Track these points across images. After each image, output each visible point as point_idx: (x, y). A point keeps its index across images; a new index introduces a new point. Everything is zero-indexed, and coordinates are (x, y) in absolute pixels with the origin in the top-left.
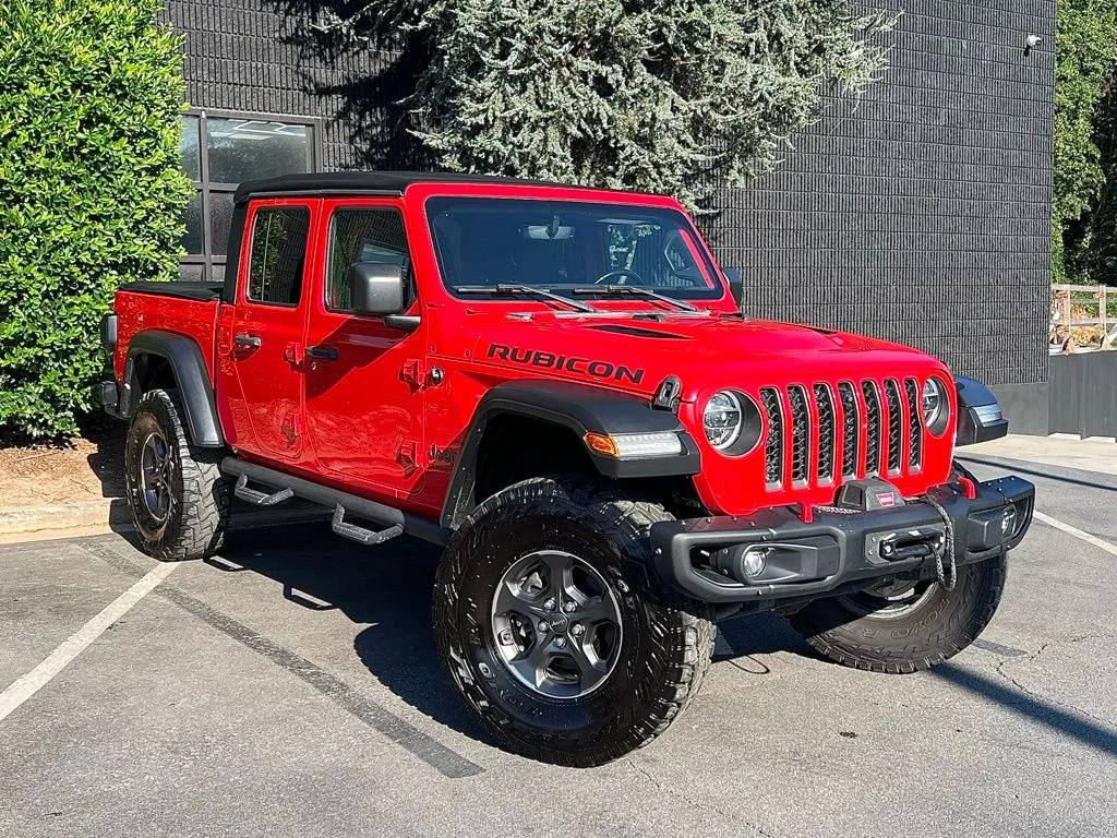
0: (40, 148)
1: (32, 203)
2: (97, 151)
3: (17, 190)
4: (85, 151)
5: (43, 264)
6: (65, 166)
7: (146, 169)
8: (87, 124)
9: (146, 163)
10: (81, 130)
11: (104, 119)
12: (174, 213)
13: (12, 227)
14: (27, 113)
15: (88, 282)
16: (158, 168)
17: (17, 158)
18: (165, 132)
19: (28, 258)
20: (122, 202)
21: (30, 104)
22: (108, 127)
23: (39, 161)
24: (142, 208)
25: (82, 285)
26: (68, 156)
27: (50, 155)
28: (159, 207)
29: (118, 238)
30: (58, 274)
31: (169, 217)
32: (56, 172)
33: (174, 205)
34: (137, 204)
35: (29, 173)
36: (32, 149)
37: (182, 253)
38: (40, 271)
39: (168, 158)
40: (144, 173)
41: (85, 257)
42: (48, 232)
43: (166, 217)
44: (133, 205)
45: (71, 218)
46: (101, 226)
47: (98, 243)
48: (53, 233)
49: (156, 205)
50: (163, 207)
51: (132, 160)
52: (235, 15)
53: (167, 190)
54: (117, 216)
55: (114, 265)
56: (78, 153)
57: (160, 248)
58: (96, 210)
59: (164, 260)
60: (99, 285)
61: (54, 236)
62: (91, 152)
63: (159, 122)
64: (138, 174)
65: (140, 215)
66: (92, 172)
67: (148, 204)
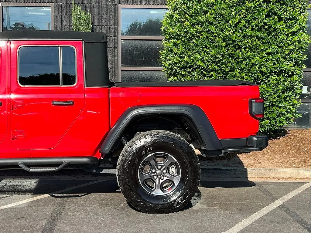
0: (249, 27)
1: (245, 48)
2: (271, 27)
3: (239, 44)
4: (266, 27)
5: (247, 72)
6: (258, 34)
7: (290, 33)
8: (268, 16)
9: (291, 31)
10: (265, 19)
11: (275, 14)
12: (302, 51)
13: (237, 58)
14: (245, 13)
15: (265, 80)
16: (296, 32)
17: (240, 31)
18: (300, 17)
19: (242, 70)
20: (280, 47)
21: (246, 10)
22: (276, 17)
23: (249, 32)
24: (288, 49)
25: (262, 81)
26: (260, 29)
27: (253, 29)
28: (295, 49)
29: (278, 62)
31: (300, 52)
32: (254, 36)
33: (302, 48)
34: (286, 47)
35: (244, 36)
36: (246, 27)
37: (304, 67)
38: (246, 75)
39: (300, 28)
40: (290, 35)
41: (264, 69)
42: (250, 60)
43: (298, 53)
44: (284, 48)
45: (259, 54)
46: (271, 57)
47: (269, 63)
48: (252, 60)
49: (294, 48)
50: (297, 48)
51: (285, 30)
54: (278, 53)
55: (275, 73)
56: (264, 28)
57: (295, 65)
58: (270, 50)
59: (296, 70)
60: (269, 81)
61: (253, 61)
62: (269, 27)
63: (297, 13)
64: (287, 35)
65: (287, 52)
66: (269, 35)
67: (291, 47)
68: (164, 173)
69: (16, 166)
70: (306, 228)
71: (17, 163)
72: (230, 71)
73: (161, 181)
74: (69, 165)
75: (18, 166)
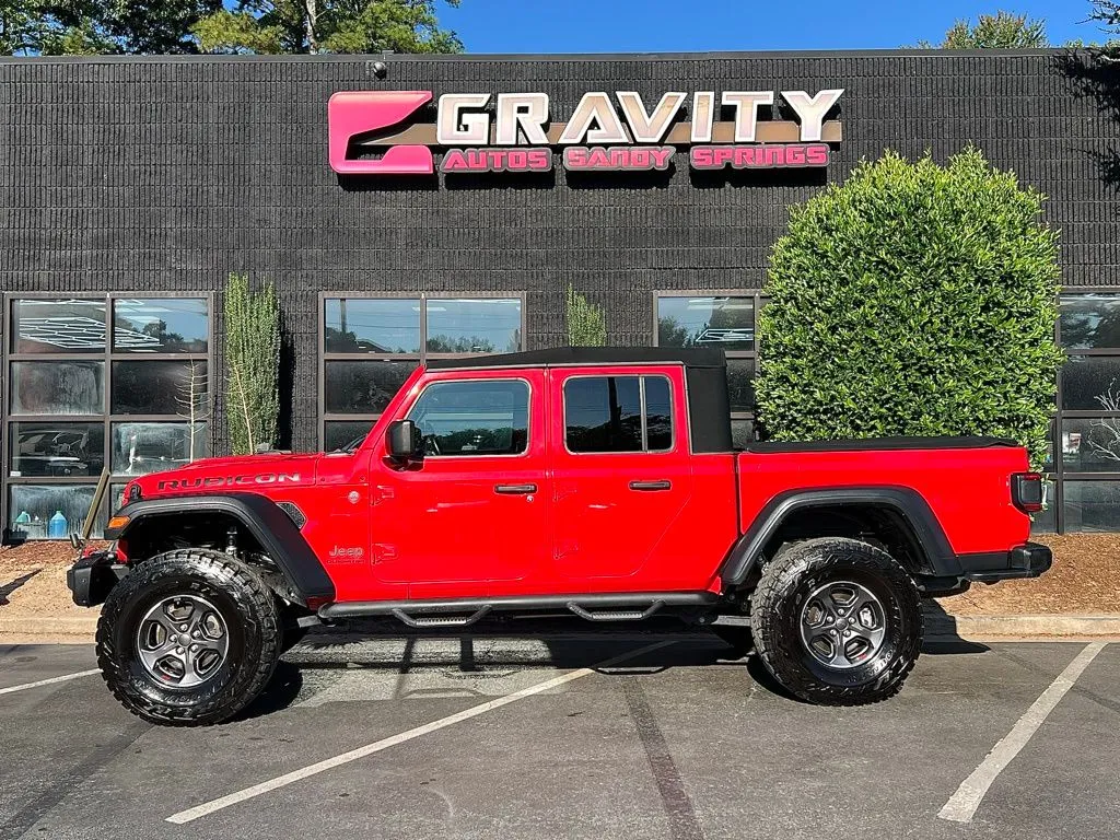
0: (948, 331)
1: (941, 373)
2: (993, 330)
3: (930, 364)
4: (982, 331)
5: (947, 421)
6: (968, 344)
7: (1028, 342)
8: (985, 309)
9: (1029, 338)
10: (980, 315)
11: (999, 304)
12: (1048, 377)
14: (941, 304)
16: (1036, 340)
17: (931, 340)
18: (1043, 311)
19: (937, 417)
20: (1009, 370)
21: (943, 296)
22: (1002, 311)
23: (950, 341)
24: (1025, 374)
26: (969, 336)
27: (956, 336)
29: (1005, 397)
30: (959, 429)
31: (1045, 380)
32: (961, 349)
33: (1047, 369)
34: (1021, 370)
35: (939, 350)
36: (942, 332)
37: (1053, 408)
38: (944, 426)
40: (1027, 346)
41: (981, 414)
42: (952, 396)
44: (1017, 371)
45: (970, 384)
46: (993, 390)
47: (990, 403)
48: (956, 396)
49: (1036, 371)
50: (1040, 372)
51: (1018, 336)
52: (1086, 207)
54: (1004, 381)
55: (1000, 421)
56: (976, 333)
57: (1036, 405)
58: (991, 377)
59: (1041, 416)
61: (957, 399)
62: (987, 331)
63: (1040, 303)
64: (1023, 346)
65: (1024, 379)
66: (987, 347)
67: (1030, 370)
68: (850, 624)
69: (563, 609)
71: (565, 603)
72: (913, 419)
73: (845, 640)
74: (665, 607)
75: (566, 610)
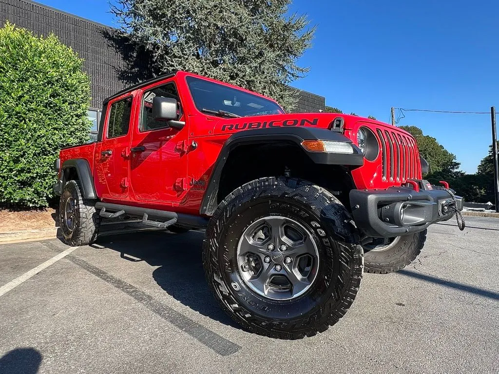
0: (33, 102)
1: (30, 121)
2: (57, 106)
3: (24, 116)
5: (34, 143)
7: (75, 115)
8: (52, 96)
10: (50, 98)
11: (59, 95)
13: (21, 129)
15: (52, 151)
16: (79, 115)
17: (24, 105)
19: (28, 141)
20: (66, 125)
25: (49, 152)
26: (45, 106)
28: (80, 128)
29: (64, 136)
30: (40, 147)
32: (40, 110)
35: (29, 110)
36: (30, 102)
38: (32, 145)
39: (83, 112)
41: (50, 141)
44: (70, 126)
45: (45, 128)
46: (57, 132)
47: (56, 137)
48: (38, 132)
51: (70, 111)
53: (83, 124)
54: (64, 129)
56: (49, 106)
58: (56, 126)
60: (56, 153)
61: (38, 133)
62: (54, 106)
64: (72, 116)
65: (72, 130)
66: (54, 114)
67: (76, 127)
70: (93, 273)
72: (14, 141)
